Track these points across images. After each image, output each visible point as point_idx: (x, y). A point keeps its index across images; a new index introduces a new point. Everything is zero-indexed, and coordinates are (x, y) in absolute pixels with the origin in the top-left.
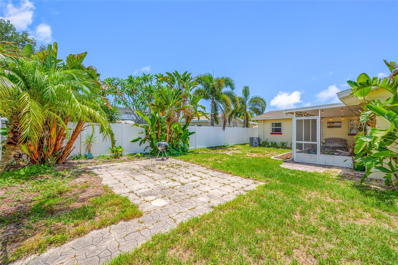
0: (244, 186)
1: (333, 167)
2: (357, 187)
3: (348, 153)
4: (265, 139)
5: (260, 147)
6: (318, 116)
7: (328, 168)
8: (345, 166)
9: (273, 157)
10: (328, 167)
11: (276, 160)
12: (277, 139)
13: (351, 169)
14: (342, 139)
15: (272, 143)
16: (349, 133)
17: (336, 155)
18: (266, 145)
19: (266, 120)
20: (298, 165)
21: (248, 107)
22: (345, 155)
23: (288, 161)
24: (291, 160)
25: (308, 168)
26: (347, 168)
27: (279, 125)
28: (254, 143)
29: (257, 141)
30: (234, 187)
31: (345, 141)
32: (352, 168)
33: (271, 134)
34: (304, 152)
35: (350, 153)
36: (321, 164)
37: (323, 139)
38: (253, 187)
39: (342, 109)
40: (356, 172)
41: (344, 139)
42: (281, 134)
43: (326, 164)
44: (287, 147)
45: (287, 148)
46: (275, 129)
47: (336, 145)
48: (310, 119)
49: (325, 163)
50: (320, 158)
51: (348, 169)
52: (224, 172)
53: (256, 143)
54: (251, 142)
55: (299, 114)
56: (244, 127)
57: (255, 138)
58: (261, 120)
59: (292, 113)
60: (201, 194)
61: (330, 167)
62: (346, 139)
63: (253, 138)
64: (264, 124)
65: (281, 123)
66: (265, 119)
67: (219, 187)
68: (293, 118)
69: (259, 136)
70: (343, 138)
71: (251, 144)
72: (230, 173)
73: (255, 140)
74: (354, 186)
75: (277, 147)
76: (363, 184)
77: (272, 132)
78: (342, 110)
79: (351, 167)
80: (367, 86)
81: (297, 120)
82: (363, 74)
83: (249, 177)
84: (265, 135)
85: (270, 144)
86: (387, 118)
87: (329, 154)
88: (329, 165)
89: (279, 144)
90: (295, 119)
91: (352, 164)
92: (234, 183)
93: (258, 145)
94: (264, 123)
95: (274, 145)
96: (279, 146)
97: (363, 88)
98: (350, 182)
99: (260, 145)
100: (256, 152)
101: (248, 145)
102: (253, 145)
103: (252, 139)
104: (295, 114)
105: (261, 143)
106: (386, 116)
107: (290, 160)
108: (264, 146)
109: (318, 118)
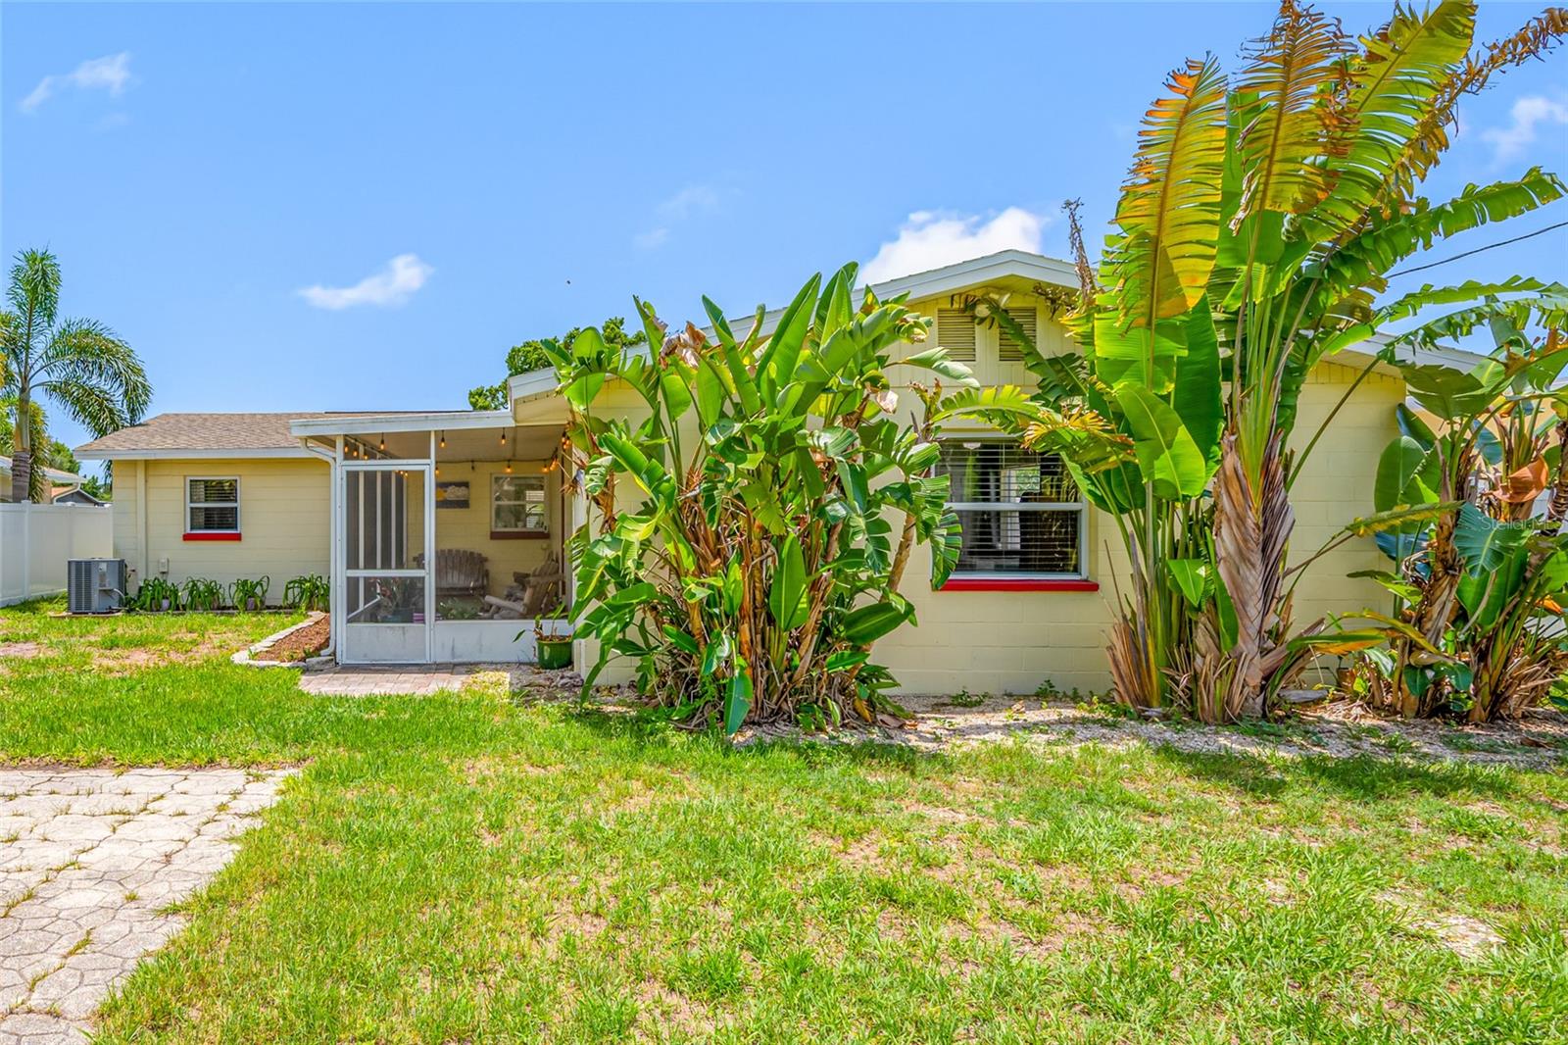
0: (225, 799)
1: (481, 667)
2: (579, 717)
3: (519, 607)
4: (151, 566)
5: (128, 612)
6: (429, 458)
7: (467, 672)
8: (514, 659)
9: (241, 658)
10: (464, 669)
11: (262, 669)
12: (217, 563)
13: (531, 664)
14: (472, 553)
15: (195, 585)
16: (494, 530)
17: (485, 619)
18: (165, 603)
19: (157, 462)
20: (362, 676)
21: (43, 377)
22: (511, 616)
23: (317, 667)
24: (327, 662)
25: (405, 682)
26: (521, 664)
27: (224, 491)
28: (95, 596)
29: (112, 583)
30: (184, 814)
31: (482, 560)
32: (536, 660)
33: (187, 537)
34: (362, 618)
35: (525, 605)
36: (438, 661)
37: (411, 558)
38: (264, 793)
39: (503, 437)
40: (550, 673)
41: (480, 555)
42: (237, 537)
43: (456, 661)
44: (267, 603)
45: (268, 608)
46: (206, 509)
47: (456, 580)
48: (375, 472)
49: (453, 655)
50: (436, 635)
51: (524, 668)
52: (56, 765)
53: (107, 593)
54: (79, 586)
55: (354, 446)
56: (17, 499)
57: (104, 566)
58: (134, 463)
59: (329, 442)
60: (47, 881)
61: (471, 667)
62: (484, 555)
63: (88, 563)
64: (150, 484)
65: (233, 485)
66: (158, 457)
67: (108, 832)
68: (331, 461)
69: (116, 551)
70: (477, 550)
71: (78, 601)
72: (97, 763)
73: (103, 576)
74: (567, 717)
75: (218, 609)
76: (586, 705)
77: (188, 531)
78: (503, 442)
79: (531, 657)
80: (596, 372)
81: (348, 472)
82: (590, 328)
83: (211, 761)
84: (150, 547)
85: (184, 597)
86: (646, 481)
87: (463, 618)
88: (465, 660)
89: (230, 595)
90: (340, 469)
91: (536, 645)
92: (162, 797)
93: (121, 602)
94: (150, 479)
95: (207, 600)
96: (229, 603)
97: (586, 375)
98: (553, 708)
99: (129, 606)
100: (140, 644)
101: (60, 610)
102: (88, 607)
103: (81, 571)
104: (340, 444)
105: (133, 592)
106: (644, 476)
107: (324, 659)
108: (155, 608)
109: (428, 467)
